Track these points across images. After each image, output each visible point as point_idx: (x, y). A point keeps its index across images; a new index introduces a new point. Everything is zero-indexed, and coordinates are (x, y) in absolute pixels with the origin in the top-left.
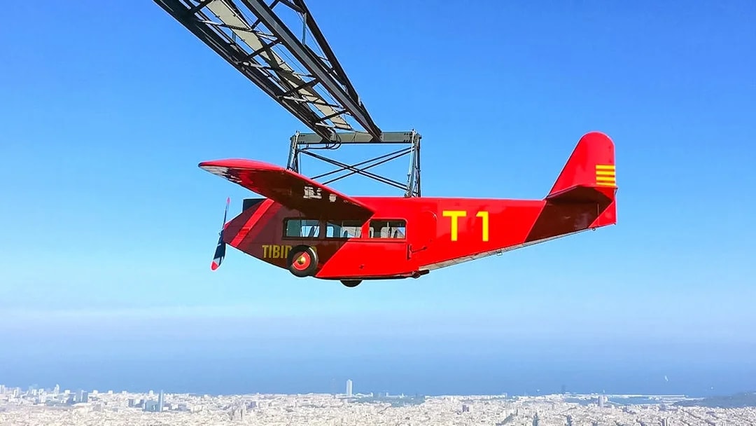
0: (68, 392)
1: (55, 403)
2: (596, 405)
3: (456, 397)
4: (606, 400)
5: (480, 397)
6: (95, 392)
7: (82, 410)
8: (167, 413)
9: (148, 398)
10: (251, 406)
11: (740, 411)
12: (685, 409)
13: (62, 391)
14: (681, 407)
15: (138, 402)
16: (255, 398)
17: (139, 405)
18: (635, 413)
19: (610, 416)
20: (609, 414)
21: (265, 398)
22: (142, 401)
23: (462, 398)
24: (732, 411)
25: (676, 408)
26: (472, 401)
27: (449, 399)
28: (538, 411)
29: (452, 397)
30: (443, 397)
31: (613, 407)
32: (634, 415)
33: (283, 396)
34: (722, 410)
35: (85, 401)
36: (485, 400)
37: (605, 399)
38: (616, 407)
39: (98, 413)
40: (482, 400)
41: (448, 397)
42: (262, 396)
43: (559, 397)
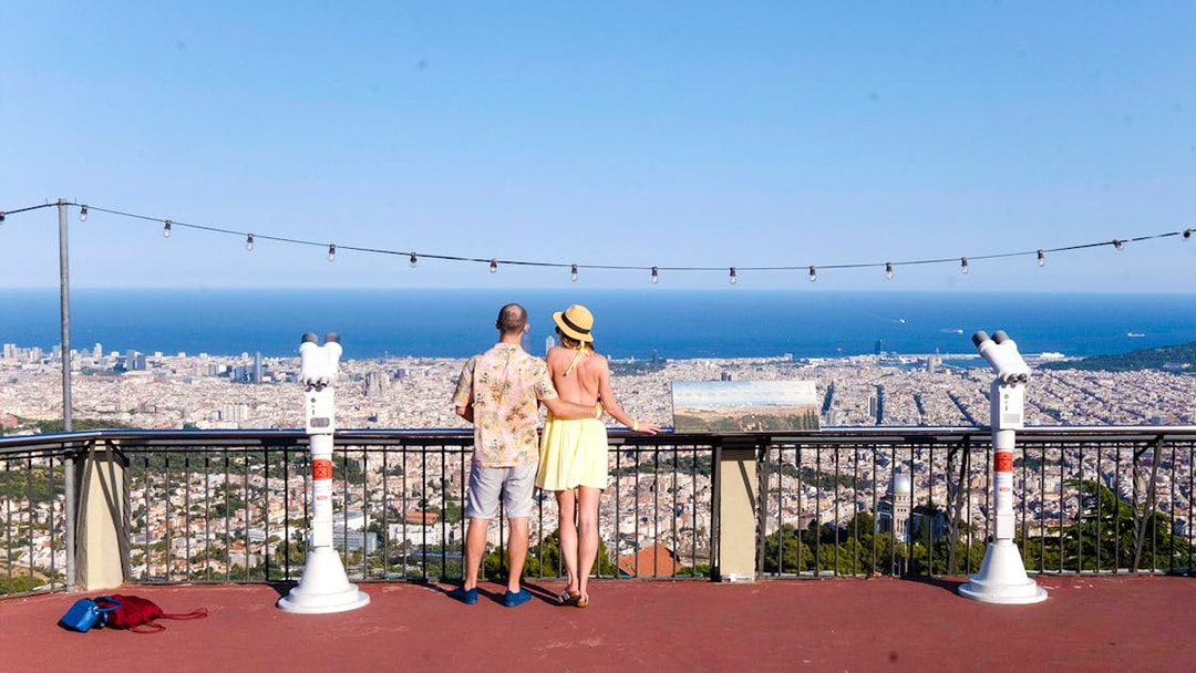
0: (115, 354)
1: (96, 371)
2: (924, 370)
3: (715, 360)
4: (940, 362)
5: (750, 360)
6: (158, 354)
7: (137, 381)
8: (267, 386)
9: (240, 363)
10: (398, 376)
11: (1133, 375)
12: (1054, 373)
13: (106, 352)
14: (1049, 371)
15: (223, 369)
16: (405, 364)
17: (226, 374)
18: (979, 380)
19: (941, 386)
20: (941, 382)
21: (421, 363)
22: (229, 369)
23: (723, 361)
24: (1124, 375)
25: (1040, 372)
26: (738, 366)
27: (703, 364)
28: (835, 380)
29: (707, 362)
30: (693, 361)
31: (949, 372)
32: (978, 384)
33: (449, 361)
34: (1109, 375)
35: (142, 367)
36: (757, 365)
37: (936, 360)
38: (954, 372)
39: (161, 385)
40: (754, 364)
41: (703, 360)
42: (417, 361)
43: (871, 358)
